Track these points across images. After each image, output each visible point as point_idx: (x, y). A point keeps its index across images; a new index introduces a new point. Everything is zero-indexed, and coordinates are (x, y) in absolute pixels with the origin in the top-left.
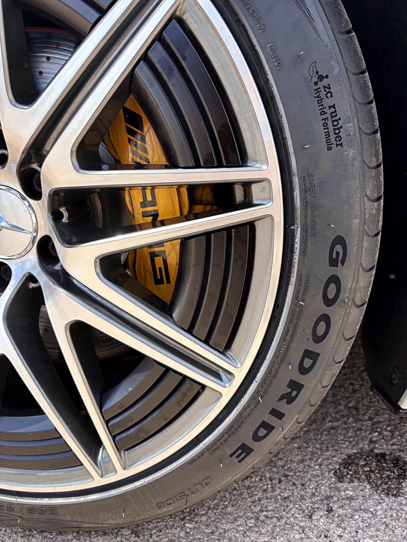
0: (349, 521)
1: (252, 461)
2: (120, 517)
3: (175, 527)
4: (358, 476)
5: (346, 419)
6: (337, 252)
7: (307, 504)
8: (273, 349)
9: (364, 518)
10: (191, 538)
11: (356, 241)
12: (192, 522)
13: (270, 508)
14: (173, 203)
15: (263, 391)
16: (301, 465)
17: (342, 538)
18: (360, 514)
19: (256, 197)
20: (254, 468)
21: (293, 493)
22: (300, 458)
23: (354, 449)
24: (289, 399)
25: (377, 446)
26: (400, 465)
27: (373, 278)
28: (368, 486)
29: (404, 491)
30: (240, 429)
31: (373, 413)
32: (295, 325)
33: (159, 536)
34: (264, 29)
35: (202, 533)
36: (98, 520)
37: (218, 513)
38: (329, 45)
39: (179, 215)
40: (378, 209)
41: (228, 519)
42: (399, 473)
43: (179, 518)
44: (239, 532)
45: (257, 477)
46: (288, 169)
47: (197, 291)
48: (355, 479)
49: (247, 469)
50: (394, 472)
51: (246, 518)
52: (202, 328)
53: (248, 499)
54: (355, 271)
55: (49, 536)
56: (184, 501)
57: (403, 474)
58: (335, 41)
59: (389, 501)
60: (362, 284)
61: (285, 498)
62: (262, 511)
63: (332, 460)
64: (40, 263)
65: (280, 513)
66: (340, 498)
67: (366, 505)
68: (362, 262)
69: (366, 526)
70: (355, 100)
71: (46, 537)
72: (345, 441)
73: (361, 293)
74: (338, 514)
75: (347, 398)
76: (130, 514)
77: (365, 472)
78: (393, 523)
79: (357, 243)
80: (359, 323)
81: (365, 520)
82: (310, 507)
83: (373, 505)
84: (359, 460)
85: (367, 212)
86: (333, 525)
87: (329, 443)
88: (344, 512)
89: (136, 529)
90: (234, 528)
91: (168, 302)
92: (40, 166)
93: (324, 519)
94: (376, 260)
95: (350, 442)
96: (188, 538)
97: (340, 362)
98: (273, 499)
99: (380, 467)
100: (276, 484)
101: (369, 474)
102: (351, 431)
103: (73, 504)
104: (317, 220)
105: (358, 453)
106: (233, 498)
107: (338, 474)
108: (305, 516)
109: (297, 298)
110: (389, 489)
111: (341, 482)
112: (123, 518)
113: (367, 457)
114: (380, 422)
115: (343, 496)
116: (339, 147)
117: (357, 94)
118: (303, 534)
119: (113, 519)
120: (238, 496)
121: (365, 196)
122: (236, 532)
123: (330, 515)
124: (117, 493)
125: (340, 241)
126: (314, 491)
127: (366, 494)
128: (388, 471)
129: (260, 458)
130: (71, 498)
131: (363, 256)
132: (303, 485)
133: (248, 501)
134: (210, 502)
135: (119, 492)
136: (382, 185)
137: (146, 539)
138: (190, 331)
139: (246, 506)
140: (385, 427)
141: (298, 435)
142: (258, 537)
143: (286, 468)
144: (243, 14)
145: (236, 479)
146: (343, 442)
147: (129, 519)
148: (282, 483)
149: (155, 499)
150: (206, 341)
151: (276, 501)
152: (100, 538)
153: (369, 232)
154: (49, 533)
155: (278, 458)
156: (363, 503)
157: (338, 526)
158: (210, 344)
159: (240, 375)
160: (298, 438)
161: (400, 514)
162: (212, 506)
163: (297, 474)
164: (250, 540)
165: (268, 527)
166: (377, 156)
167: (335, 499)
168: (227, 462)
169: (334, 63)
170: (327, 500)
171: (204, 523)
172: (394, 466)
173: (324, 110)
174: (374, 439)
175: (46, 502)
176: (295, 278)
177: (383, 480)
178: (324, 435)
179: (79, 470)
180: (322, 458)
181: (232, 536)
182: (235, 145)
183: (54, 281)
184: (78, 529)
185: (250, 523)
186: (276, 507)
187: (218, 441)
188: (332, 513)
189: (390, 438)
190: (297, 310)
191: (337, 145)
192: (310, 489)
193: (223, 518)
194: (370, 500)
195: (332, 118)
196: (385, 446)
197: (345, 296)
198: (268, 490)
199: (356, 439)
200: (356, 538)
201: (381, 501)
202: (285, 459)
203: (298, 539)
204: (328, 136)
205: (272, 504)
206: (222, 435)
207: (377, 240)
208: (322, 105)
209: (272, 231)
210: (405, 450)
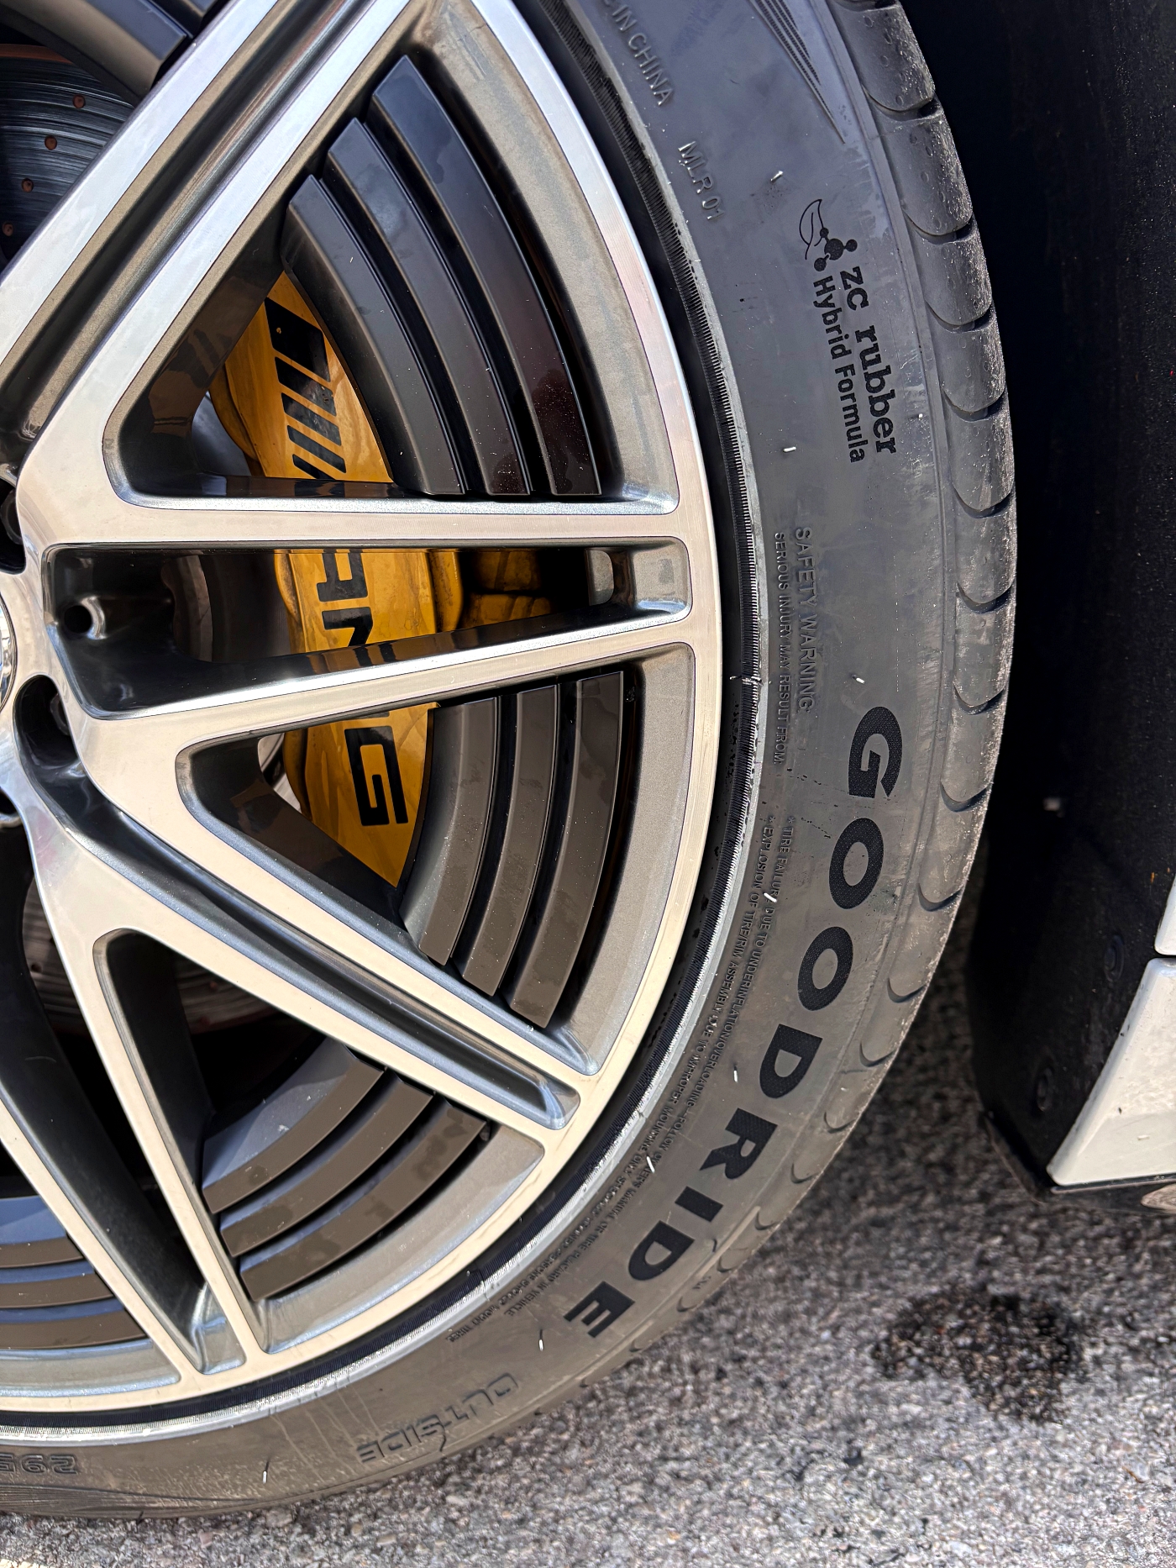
0: (906, 1491)
1: (628, 1332)
2: (255, 1481)
3: (419, 1504)
4: (937, 1360)
5: (915, 1198)
6: (872, 754)
7: (793, 1439)
8: (690, 1023)
9: (949, 1483)
10: (462, 1536)
11: (927, 723)
12: (467, 1490)
13: (687, 1452)
14: (414, 588)
15: (659, 1140)
16: (782, 1327)
17: (884, 1539)
18: (938, 1471)
19: (646, 591)
20: (636, 1350)
21: (753, 1409)
22: (780, 1309)
23: (934, 1284)
24: (734, 1163)
25: (996, 1274)
26: (1058, 1329)
27: (979, 827)
28: (965, 1391)
29: (1063, 1407)
30: (594, 1246)
31: (991, 1179)
32: (751, 959)
33: (370, 1530)
34: (670, 99)
35: (491, 1522)
36: (194, 1490)
37: (542, 1464)
38: (861, 150)
39: (432, 630)
40: (997, 631)
41: (569, 1482)
42: (1052, 1354)
43: (428, 1479)
44: (596, 1520)
45: (655, 1362)
46: (736, 513)
47: (475, 854)
48: (931, 1369)
49: (615, 1353)
50: (1039, 1352)
51: (620, 1478)
52: (488, 959)
53: (629, 1426)
54: (924, 808)
55: (58, 1529)
56: (437, 1439)
57: (1065, 1357)
58: (878, 141)
59: (1020, 1433)
60: (944, 843)
61: (732, 1422)
62: (664, 1459)
63: (870, 1313)
64: (24, 758)
65: (714, 1465)
66: (886, 1423)
67: (955, 1445)
68: (946, 782)
69: (953, 1506)
70: (932, 317)
71: (48, 1534)
72: (910, 1261)
73: (941, 869)
74: (878, 1469)
75: (924, 1136)
76: (284, 1474)
77: (958, 1348)
78: (1028, 1497)
79: (930, 729)
80: (936, 953)
81: (951, 1487)
82: (798, 1449)
83: (976, 1445)
84: (944, 1315)
85: (962, 640)
86: (861, 1502)
87: (865, 1265)
88: (893, 1463)
89: (307, 1511)
90: (582, 1509)
91: (394, 882)
92: (16, 473)
93: (836, 1485)
94: (990, 777)
95: (923, 1264)
96: (453, 1535)
97: (881, 1061)
98: (698, 1426)
99: (1000, 1335)
100: (708, 1382)
101: (970, 1356)
102: (929, 1232)
103: (120, 1445)
104: (818, 663)
105: (942, 1294)
106: (585, 1420)
107: (884, 1354)
108: (783, 1475)
109: (757, 883)
110: (1022, 1400)
111: (890, 1377)
112: (263, 1485)
113: (968, 1305)
114: (1010, 1207)
115: (895, 1419)
116: (886, 451)
117: (941, 298)
118: (776, 1527)
119: (235, 1486)
120: (601, 1416)
121: (957, 595)
122: (587, 1518)
123: (854, 1473)
124: (244, 1417)
125: (882, 722)
126: (813, 1403)
127: (957, 1412)
128: (1022, 1347)
129: (650, 1323)
130: (115, 1428)
131: (949, 766)
132: (784, 1385)
133: (627, 1431)
134: (520, 1433)
135: (253, 1414)
136: (1010, 562)
137: (334, 1538)
138: (453, 967)
139: (620, 1445)
140: (1022, 1219)
141: (780, 1243)
142: (649, 1533)
143: (739, 1336)
144: (607, 48)
145: (583, 1380)
146: (904, 1262)
147: (283, 1488)
148: (725, 1381)
149: (354, 1434)
150: (501, 998)
151: (707, 1429)
152: (201, 1536)
153: (967, 698)
154: (56, 1521)
155: (718, 1307)
156: (948, 1438)
157: (876, 1503)
158: (513, 1005)
159: (596, 1093)
160: (778, 1250)
161: (1048, 1472)
162: (525, 1445)
163: (769, 1354)
164: (627, 1543)
165: (678, 1505)
166: (995, 476)
167: (871, 1425)
168: (558, 1334)
169: (873, 205)
170: (849, 1430)
171: (500, 1493)
172: (1041, 1334)
173: (844, 342)
174: (991, 1255)
175: (44, 1439)
176: (751, 825)
177: (1008, 1372)
178: (851, 1242)
179: (139, 1349)
180: (841, 1310)
181: (578, 1531)
182: (585, 438)
183: (62, 813)
184: (139, 1512)
185: (630, 1493)
186: (704, 1448)
187: (533, 1278)
188: (860, 1467)
189: (1033, 1252)
190: (757, 916)
191: (880, 446)
192: (801, 1397)
193: (553, 1479)
194: (966, 1429)
195: (865, 368)
196: (1018, 1276)
197: (895, 878)
198: (685, 1398)
199: (940, 1254)
200: (922, 1538)
201: (997, 1434)
202: (739, 1311)
203: (761, 1541)
204: (854, 418)
205: (693, 1438)
206: (543, 1262)
207: (993, 720)
208: (838, 328)
209: (689, 690)
210: (1074, 1286)
